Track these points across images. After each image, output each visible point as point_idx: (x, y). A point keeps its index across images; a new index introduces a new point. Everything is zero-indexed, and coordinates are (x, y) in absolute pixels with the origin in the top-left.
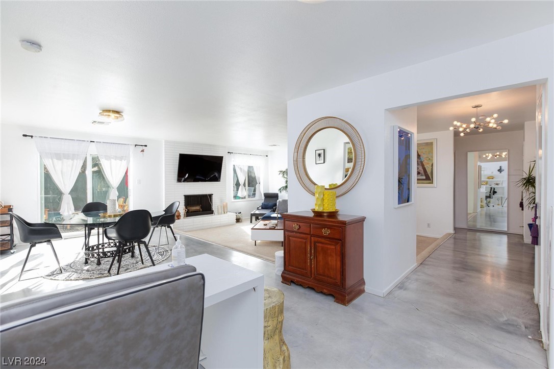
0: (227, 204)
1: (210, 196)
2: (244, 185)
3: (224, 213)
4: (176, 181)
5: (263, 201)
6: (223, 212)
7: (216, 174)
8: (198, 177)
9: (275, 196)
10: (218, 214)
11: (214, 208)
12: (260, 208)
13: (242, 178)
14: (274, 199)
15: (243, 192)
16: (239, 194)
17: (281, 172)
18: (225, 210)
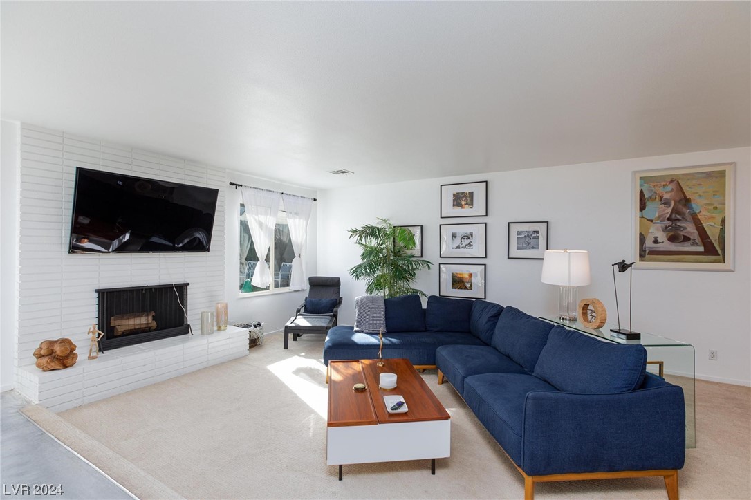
0: (226, 308)
1: (182, 288)
2: (267, 259)
3: (219, 329)
4: (67, 249)
5: (307, 294)
6: (216, 328)
7: (200, 235)
8: (155, 239)
9: (334, 284)
10: (202, 333)
11: (192, 318)
12: (302, 310)
13: (263, 245)
14: (331, 290)
15: (263, 275)
16: (256, 281)
17: (354, 231)
18: (220, 321)
